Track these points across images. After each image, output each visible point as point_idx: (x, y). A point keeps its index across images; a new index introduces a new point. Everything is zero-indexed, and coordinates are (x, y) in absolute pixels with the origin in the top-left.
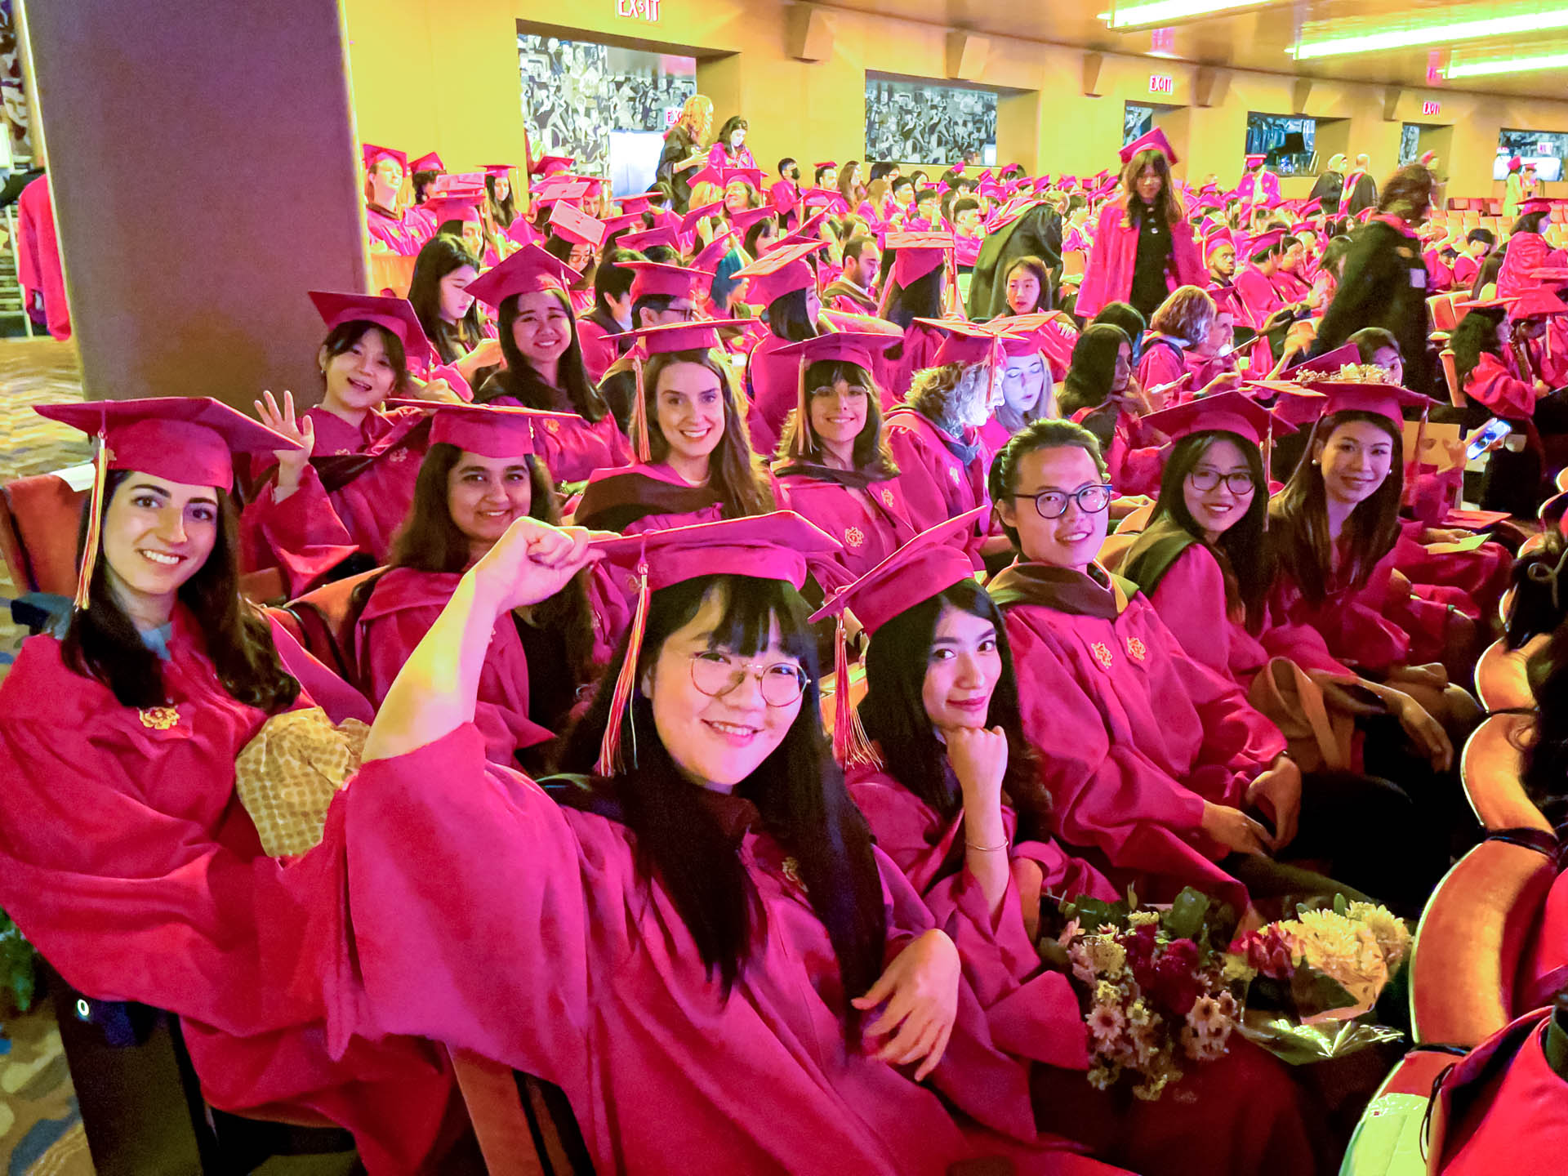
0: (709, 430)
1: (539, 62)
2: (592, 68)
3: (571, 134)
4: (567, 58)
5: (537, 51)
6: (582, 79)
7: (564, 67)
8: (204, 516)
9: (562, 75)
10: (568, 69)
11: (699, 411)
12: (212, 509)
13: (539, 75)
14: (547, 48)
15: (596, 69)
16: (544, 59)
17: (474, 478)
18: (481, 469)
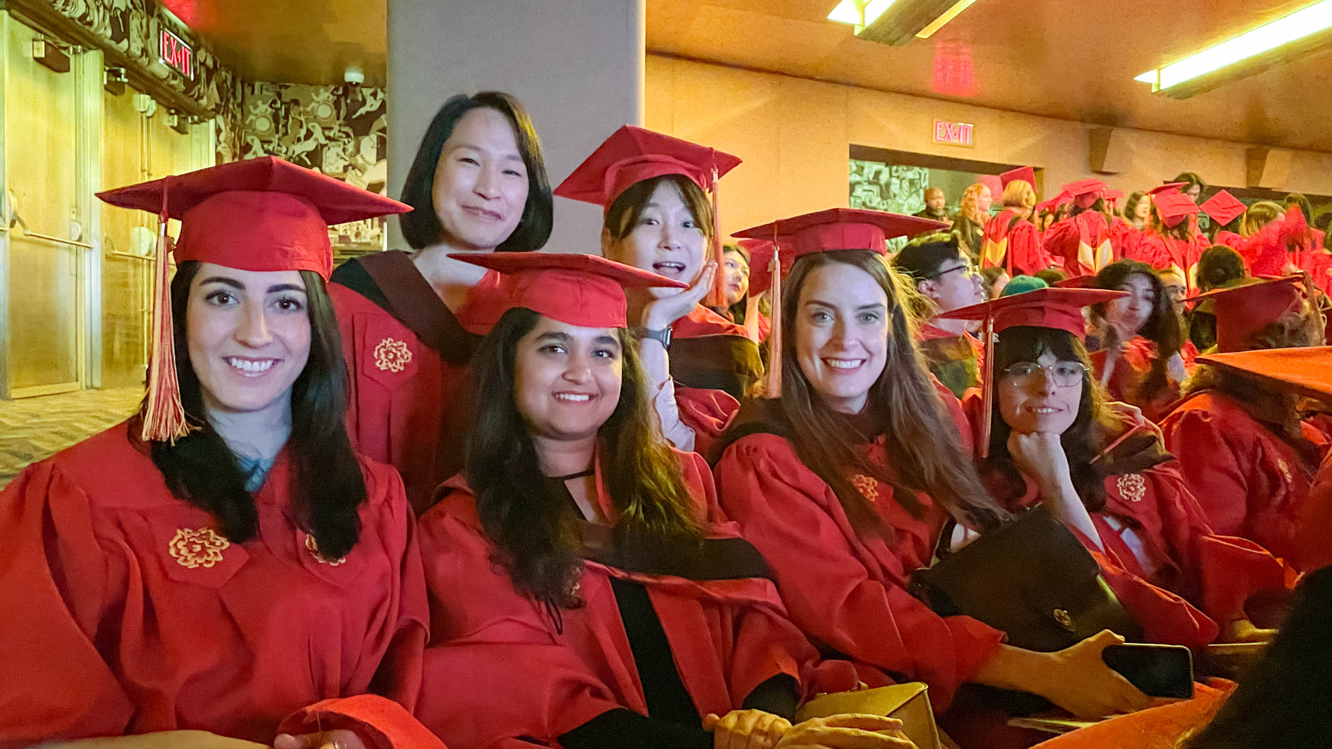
0: (863, 361)
1: (871, 191)
2: (914, 195)
3: (894, 246)
4: (894, 188)
5: (870, 183)
6: (906, 203)
7: (892, 194)
8: (292, 306)
9: (889, 201)
10: (895, 196)
11: (854, 333)
12: (300, 297)
13: (870, 202)
14: (878, 180)
15: (919, 196)
16: (876, 189)
17: (553, 348)
18: (564, 336)
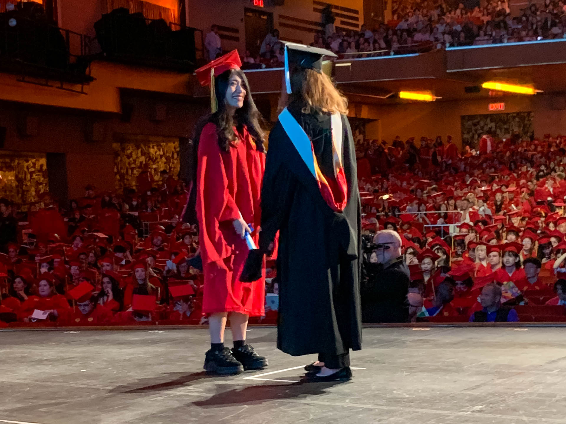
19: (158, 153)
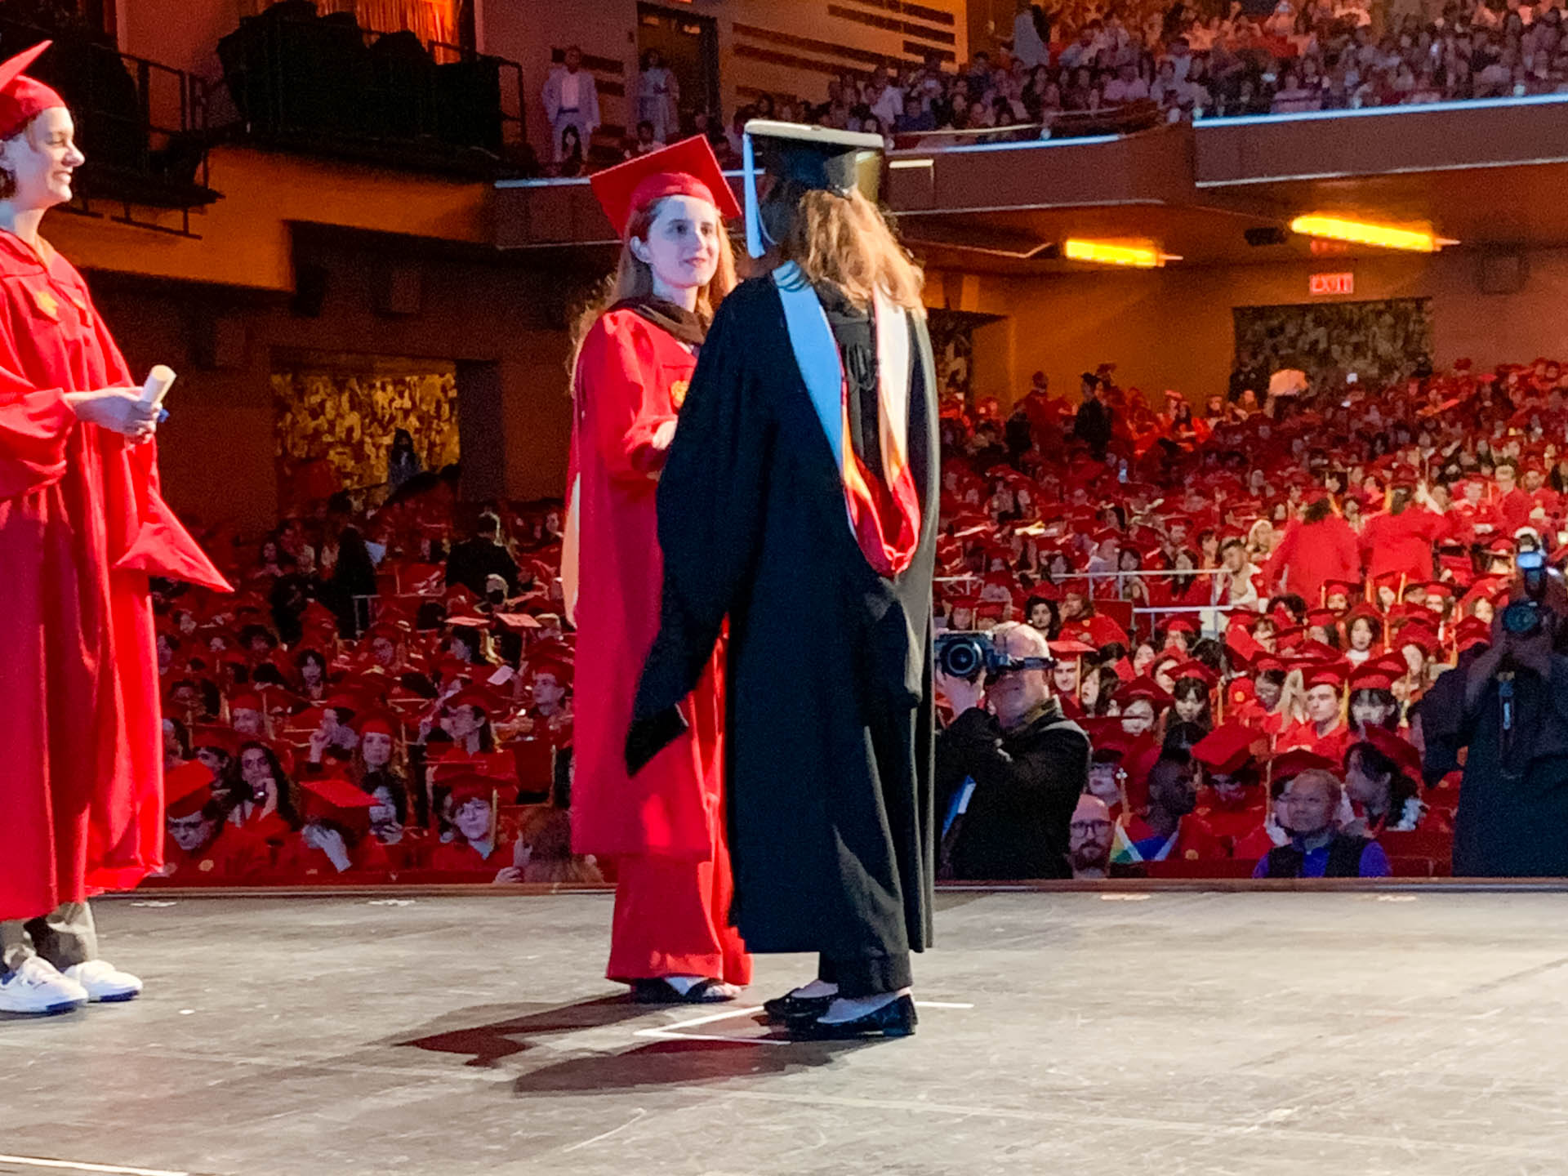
19: (397, 403)
